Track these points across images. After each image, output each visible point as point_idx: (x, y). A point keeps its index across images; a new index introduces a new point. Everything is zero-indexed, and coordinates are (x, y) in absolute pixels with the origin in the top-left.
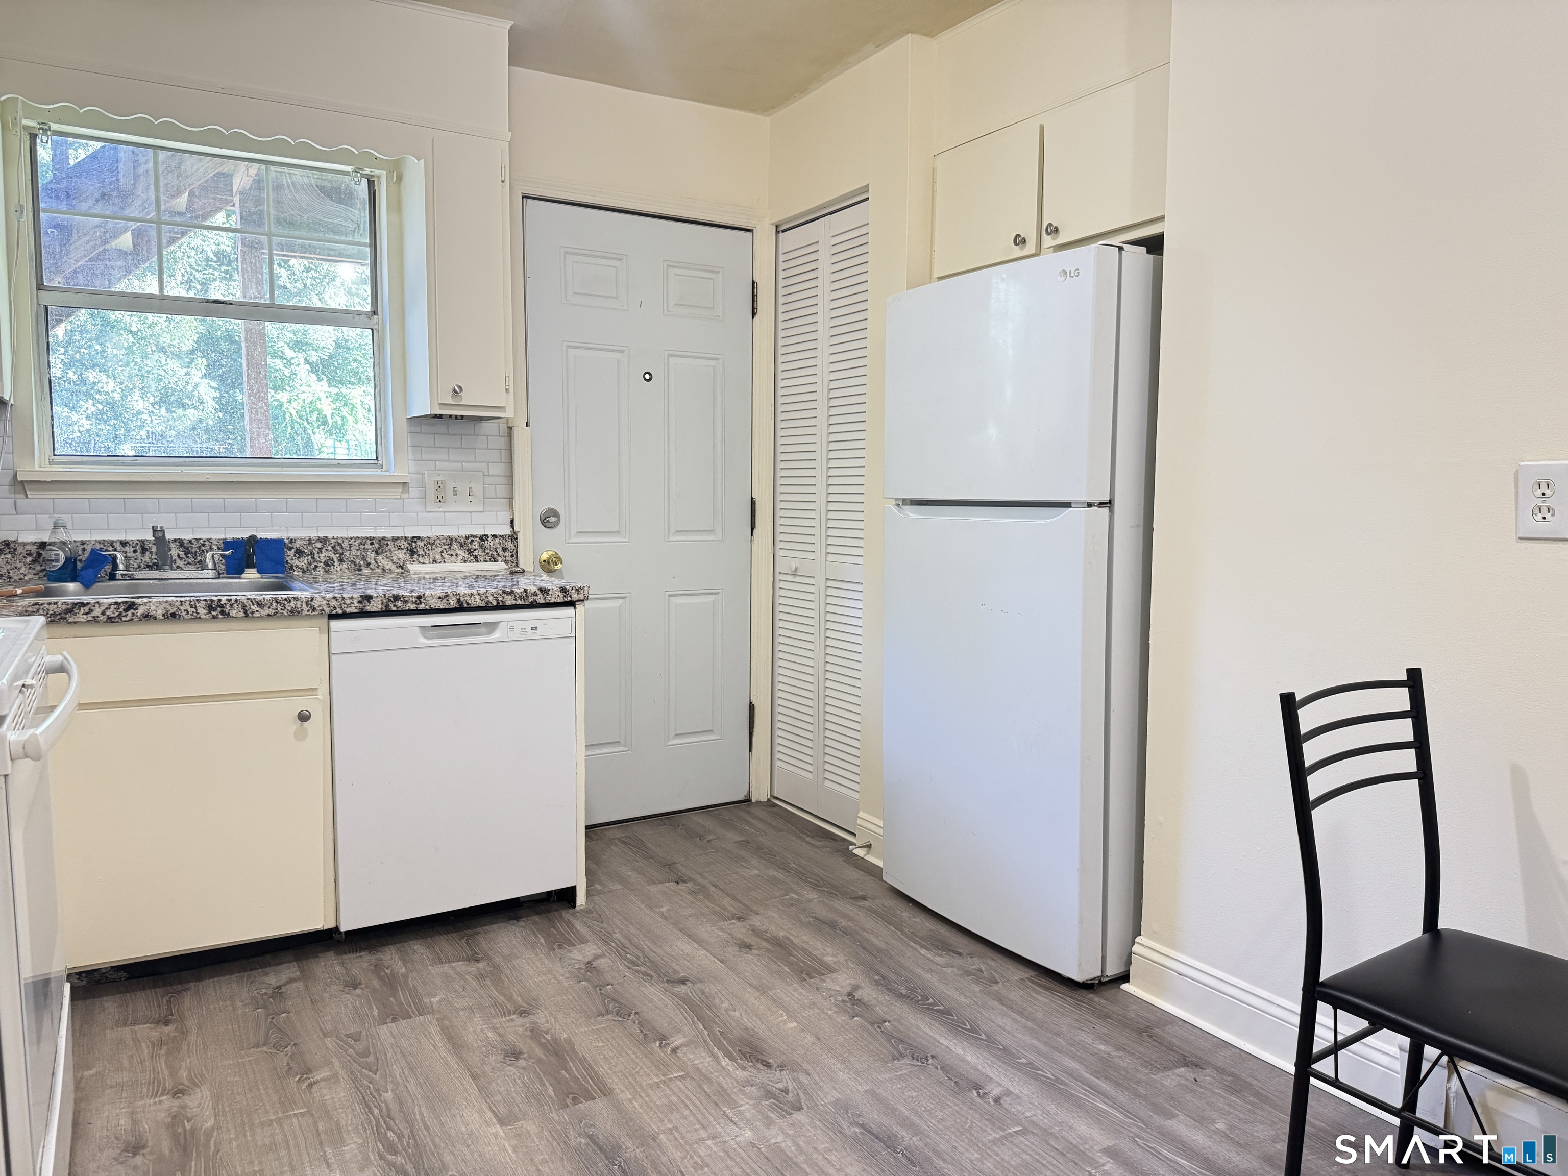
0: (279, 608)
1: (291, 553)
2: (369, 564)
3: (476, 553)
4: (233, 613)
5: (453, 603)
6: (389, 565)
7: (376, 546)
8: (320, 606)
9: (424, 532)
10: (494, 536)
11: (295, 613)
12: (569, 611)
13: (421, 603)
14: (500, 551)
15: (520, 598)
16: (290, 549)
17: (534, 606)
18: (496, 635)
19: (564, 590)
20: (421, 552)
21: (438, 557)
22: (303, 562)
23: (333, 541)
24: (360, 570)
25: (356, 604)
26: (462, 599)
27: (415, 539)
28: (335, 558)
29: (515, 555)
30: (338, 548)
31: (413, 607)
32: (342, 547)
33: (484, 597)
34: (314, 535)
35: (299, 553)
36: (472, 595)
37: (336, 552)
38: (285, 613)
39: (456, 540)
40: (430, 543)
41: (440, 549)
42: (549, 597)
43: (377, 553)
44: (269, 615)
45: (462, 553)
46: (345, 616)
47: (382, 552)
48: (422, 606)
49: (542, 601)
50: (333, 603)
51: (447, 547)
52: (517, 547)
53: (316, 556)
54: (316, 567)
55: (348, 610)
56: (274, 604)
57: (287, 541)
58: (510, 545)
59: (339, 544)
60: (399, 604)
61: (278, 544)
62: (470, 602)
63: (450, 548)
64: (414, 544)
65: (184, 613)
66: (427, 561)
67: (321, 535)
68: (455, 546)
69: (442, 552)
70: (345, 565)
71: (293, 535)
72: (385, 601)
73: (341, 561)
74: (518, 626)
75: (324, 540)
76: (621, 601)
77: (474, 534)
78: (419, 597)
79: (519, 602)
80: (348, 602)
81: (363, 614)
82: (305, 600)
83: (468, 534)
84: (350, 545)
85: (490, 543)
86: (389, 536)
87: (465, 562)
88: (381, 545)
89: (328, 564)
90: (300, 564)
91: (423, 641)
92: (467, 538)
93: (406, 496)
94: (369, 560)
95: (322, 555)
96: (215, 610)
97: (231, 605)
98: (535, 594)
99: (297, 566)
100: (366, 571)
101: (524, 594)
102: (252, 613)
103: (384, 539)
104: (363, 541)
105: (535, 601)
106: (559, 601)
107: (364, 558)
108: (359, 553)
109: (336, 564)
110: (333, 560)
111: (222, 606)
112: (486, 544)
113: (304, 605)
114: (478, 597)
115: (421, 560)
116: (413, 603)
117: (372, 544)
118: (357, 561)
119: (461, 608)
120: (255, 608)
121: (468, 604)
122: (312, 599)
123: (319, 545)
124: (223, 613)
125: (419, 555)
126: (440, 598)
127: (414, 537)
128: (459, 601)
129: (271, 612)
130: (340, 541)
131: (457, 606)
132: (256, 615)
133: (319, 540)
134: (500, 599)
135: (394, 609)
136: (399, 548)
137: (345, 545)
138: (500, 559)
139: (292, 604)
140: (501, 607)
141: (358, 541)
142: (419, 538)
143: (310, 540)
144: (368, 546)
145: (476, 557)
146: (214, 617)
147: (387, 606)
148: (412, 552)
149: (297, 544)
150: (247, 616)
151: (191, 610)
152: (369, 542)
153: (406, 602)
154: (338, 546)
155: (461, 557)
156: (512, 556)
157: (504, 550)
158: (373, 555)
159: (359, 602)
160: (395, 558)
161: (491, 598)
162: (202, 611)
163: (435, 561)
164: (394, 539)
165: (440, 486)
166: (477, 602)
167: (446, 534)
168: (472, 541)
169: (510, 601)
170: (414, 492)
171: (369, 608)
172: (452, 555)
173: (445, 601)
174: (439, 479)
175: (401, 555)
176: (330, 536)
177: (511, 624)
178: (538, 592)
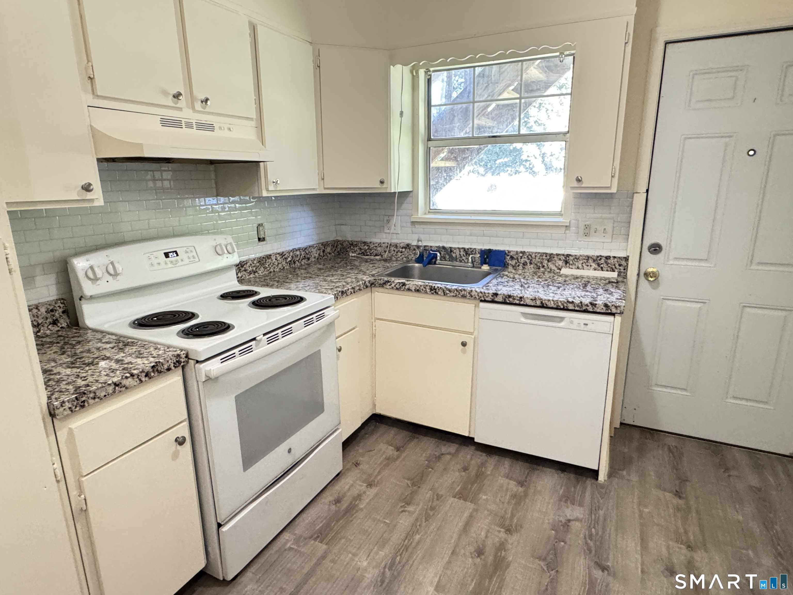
0: (458, 293)
1: (508, 257)
2: (543, 266)
3: (602, 266)
4: (439, 293)
5: (538, 303)
6: (553, 268)
7: (548, 257)
8: (474, 295)
9: (573, 252)
10: (614, 257)
11: (464, 296)
12: (611, 318)
13: (521, 301)
14: (617, 266)
15: (578, 306)
16: (508, 256)
17: (586, 311)
18: (562, 324)
19: (606, 306)
20: (571, 262)
21: (580, 266)
22: (513, 262)
23: (527, 253)
24: (539, 269)
25: (491, 297)
26: (543, 302)
27: (568, 255)
28: (528, 261)
29: (626, 269)
30: (530, 257)
31: (518, 302)
32: (531, 257)
33: (556, 302)
34: (519, 249)
35: (512, 258)
36: (549, 300)
37: (528, 259)
38: (460, 296)
39: (591, 258)
40: (577, 258)
41: (581, 262)
42: (596, 309)
43: (548, 261)
44: (453, 296)
45: (594, 265)
46: (485, 301)
47: (551, 261)
48: (522, 303)
49: (591, 310)
50: (480, 295)
51: (585, 261)
52: (627, 264)
53: (519, 260)
54: (519, 265)
55: (487, 299)
56: (455, 291)
57: (507, 252)
58: (623, 263)
59: (531, 255)
60: (511, 299)
61: (503, 254)
62: (547, 304)
63: (587, 262)
64: (568, 258)
65: (422, 290)
66: (574, 267)
67: (523, 250)
68: (590, 261)
69: (583, 263)
70: (532, 266)
71: (510, 249)
72: (504, 297)
73: (531, 263)
74: (576, 322)
75: (523, 253)
76: (702, 304)
77: (602, 255)
78: (521, 298)
79: (577, 308)
80: (487, 295)
81: (493, 302)
82: (468, 291)
83: (598, 255)
84: (536, 256)
85: (611, 261)
86: (555, 253)
87: (595, 270)
88: (551, 257)
89: (525, 264)
90: (512, 263)
91: (523, 320)
92: (598, 257)
93: (567, 232)
94: (544, 264)
95: (522, 260)
96: (433, 290)
97: (439, 289)
98: (587, 305)
99: (511, 264)
100: (542, 269)
101: (580, 305)
102: (447, 294)
103: (552, 254)
104: (542, 254)
105: (587, 309)
106: (602, 311)
107: (542, 263)
108: (539, 260)
109: (528, 264)
110: (526, 262)
111: (435, 289)
112: (609, 261)
113: (468, 294)
114: (552, 302)
115: (571, 266)
116: (517, 300)
117: (546, 256)
118: (538, 264)
119: (543, 306)
120: (448, 292)
121: (547, 305)
122: (471, 291)
123: (521, 255)
124: (435, 292)
125: (570, 264)
126: (531, 299)
127: (567, 255)
128: (542, 302)
129: (455, 295)
130: (531, 254)
131: (541, 305)
132: (448, 295)
133: (521, 252)
134: (565, 305)
135: (508, 302)
136: (560, 259)
137: (533, 256)
138: (616, 270)
139: (463, 292)
140: (565, 309)
141: (540, 255)
142: (570, 255)
143: (517, 252)
144: (544, 257)
145: (602, 268)
146: (432, 293)
147: (505, 300)
148: (566, 262)
149: (511, 254)
150: (445, 295)
151: (424, 289)
152: (545, 255)
153: (514, 299)
154: (530, 256)
155: (593, 267)
156: (624, 269)
157: (620, 265)
158: (546, 262)
159: (492, 296)
160: (557, 264)
161: (560, 304)
162: (428, 290)
163: (578, 268)
164: (558, 255)
165: (587, 227)
166: (552, 305)
167: (586, 254)
168: (601, 259)
169: (571, 307)
170: (573, 229)
171: (496, 299)
172: (588, 266)
173: (534, 301)
174: (587, 223)
175: (561, 263)
176: (526, 251)
177: (572, 319)
178: (589, 305)
